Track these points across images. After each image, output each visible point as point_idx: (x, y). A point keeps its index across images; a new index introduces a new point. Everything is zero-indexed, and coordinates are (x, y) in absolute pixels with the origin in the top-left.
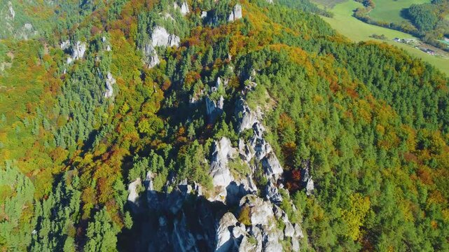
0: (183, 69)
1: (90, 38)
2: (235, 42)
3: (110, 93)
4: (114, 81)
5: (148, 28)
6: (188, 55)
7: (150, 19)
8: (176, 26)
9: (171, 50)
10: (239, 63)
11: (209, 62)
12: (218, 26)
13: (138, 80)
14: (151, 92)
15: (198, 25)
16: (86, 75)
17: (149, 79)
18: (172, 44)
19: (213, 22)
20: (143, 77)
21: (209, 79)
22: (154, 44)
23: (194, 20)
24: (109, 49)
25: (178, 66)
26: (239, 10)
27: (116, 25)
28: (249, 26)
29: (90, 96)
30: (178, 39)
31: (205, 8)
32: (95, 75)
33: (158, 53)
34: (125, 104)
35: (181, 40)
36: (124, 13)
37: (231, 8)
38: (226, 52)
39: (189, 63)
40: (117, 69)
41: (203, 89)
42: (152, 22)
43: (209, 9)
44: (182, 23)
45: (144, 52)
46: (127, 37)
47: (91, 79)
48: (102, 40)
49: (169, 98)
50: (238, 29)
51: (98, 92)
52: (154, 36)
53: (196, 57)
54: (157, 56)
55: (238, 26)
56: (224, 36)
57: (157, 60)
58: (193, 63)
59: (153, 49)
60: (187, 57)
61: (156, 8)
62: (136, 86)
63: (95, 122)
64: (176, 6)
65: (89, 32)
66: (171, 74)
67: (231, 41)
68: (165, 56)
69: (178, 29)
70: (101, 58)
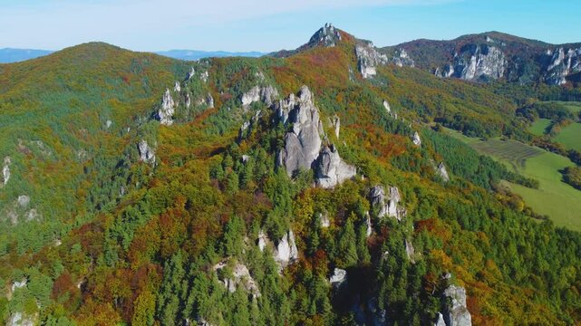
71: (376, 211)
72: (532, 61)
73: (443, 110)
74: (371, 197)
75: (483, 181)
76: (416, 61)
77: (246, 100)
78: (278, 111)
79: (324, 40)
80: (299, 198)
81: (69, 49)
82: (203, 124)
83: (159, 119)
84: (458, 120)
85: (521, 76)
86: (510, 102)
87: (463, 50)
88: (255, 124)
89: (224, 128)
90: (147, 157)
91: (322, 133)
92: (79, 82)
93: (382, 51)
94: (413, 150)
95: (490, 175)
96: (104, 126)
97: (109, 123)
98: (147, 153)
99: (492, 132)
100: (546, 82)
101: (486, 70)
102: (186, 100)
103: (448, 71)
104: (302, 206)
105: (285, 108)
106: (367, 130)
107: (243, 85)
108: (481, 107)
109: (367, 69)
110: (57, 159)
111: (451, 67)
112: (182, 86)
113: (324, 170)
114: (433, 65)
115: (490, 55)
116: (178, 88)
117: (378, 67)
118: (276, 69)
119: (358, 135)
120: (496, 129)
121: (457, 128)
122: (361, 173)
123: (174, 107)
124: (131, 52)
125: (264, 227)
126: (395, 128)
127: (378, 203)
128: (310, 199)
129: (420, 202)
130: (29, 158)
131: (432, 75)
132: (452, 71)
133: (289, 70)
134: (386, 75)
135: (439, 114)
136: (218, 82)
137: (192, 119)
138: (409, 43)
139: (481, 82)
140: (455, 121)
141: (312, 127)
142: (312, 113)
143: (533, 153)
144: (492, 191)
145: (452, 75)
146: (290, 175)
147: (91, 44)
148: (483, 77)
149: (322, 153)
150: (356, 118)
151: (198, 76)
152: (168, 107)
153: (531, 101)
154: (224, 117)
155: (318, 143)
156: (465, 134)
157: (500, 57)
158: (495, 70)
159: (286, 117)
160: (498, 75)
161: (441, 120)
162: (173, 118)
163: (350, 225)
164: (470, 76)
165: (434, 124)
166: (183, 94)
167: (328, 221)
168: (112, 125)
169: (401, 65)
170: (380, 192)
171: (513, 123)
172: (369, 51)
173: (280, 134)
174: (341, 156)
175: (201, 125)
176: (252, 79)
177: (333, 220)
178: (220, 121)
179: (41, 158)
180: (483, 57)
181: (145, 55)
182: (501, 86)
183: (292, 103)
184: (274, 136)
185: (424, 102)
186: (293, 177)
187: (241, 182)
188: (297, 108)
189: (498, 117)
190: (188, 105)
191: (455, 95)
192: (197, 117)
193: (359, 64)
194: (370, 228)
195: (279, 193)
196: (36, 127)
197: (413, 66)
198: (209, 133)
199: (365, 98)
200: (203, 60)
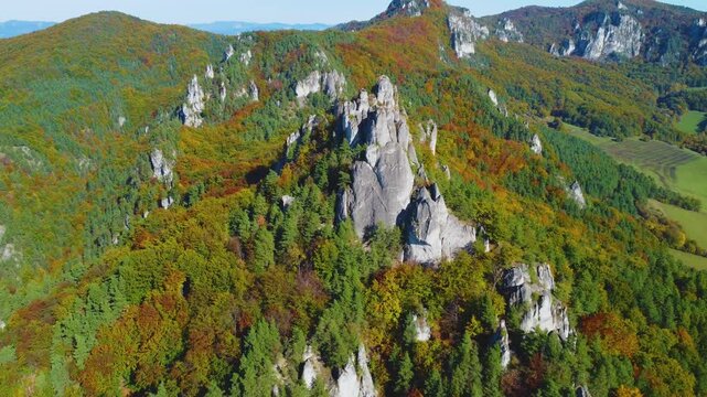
71: (517, 316)
72: (678, 34)
73: (562, 101)
74: (507, 290)
75: (627, 202)
76: (526, 35)
77: (302, 91)
78: (342, 118)
79: (407, 7)
80: (375, 282)
81: (73, 21)
82: (243, 124)
83: (183, 118)
84: (584, 114)
85: (662, 53)
86: (649, 89)
87: (586, 19)
88: (307, 137)
89: (270, 131)
90: (163, 173)
91: (414, 158)
92: (83, 64)
93: (481, 21)
94: (534, 163)
95: (634, 193)
96: (115, 124)
97: (122, 120)
98: (162, 167)
99: (630, 129)
100: (697, 62)
101: (617, 47)
102: (221, 90)
103: (567, 47)
104: (380, 297)
105: (353, 115)
106: (470, 133)
107: (298, 70)
108: (612, 97)
109: (463, 46)
110: (49, 171)
111: (571, 42)
112: (216, 71)
113: (419, 230)
114: (546, 40)
115: (622, 26)
116: (211, 74)
117: (477, 43)
118: (343, 46)
119: (457, 141)
120: (633, 126)
121: (581, 124)
122: (485, 237)
123: (204, 100)
124: (154, 24)
125: (314, 339)
126: (506, 128)
127: (521, 302)
128: (396, 287)
129: (578, 276)
130: (10, 171)
131: (546, 53)
132: (572, 48)
133: (362, 48)
134: (487, 53)
135: (558, 105)
136: (265, 65)
137: (228, 117)
138: (516, 11)
139: (611, 62)
140: (578, 115)
141: (398, 153)
142: (398, 126)
143: (685, 158)
144: (638, 217)
145: (573, 53)
146: (360, 234)
147: (101, 14)
148: (613, 55)
149: (416, 200)
150: (453, 115)
151: (237, 57)
152: (196, 99)
153: (677, 87)
154: (271, 115)
155: (409, 178)
156: (592, 132)
157: (635, 28)
158: (629, 46)
159: (355, 132)
160: (633, 53)
161: (560, 114)
162: (202, 115)
163: (468, 344)
164: (595, 55)
165: (551, 119)
166: (217, 81)
167: (427, 329)
168: (125, 123)
169: (506, 40)
170: (521, 278)
171: (654, 117)
172: (465, 21)
173: (344, 161)
174: (448, 206)
175: (240, 126)
176: (310, 61)
177: (437, 328)
178: (266, 120)
179: (27, 170)
180: (613, 30)
181: (173, 28)
182: (636, 67)
183: (365, 107)
184: (335, 164)
185: (537, 89)
186: (366, 238)
187: (277, 246)
188: (372, 117)
189: (634, 109)
190: (223, 97)
191: (577, 80)
192: (236, 114)
193: (453, 39)
194: (507, 353)
195: (342, 272)
196: (21, 127)
197: (521, 41)
198: (249, 138)
199: (463, 86)
200: (245, 35)
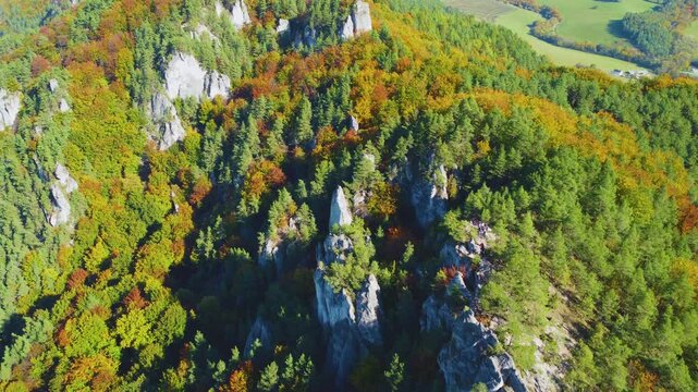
0: (240, 153)
1: (30, 82)
2: (367, 88)
3: (63, 216)
4: (74, 186)
5: (157, 58)
6: (251, 119)
7: (162, 37)
8: (222, 52)
9: (211, 107)
10: (392, 143)
11: (302, 135)
12: (318, 50)
13: (133, 181)
14: (166, 208)
15: (269, 49)
16: (9, 169)
17: (160, 177)
18: (214, 92)
19: (305, 41)
20: (144, 172)
21: (309, 187)
22: (173, 95)
23: (260, 38)
24: (65, 108)
25: (227, 146)
26: (365, 13)
27: (86, 52)
28: (395, 47)
29: (17, 223)
30: (227, 82)
31: (285, 12)
32: (29, 169)
33: (182, 113)
34: (99, 244)
35: (234, 84)
36: (104, 27)
37: (347, 9)
38: (345, 110)
39: (254, 137)
40: (80, 155)
41: (294, 216)
42: (165, 43)
43: (294, 13)
44: (236, 46)
45: (149, 113)
46: (112, 79)
47: (19, 179)
48: (49, 86)
49: (206, 232)
50: (369, 56)
51: (35, 211)
52: (170, 75)
53: (269, 124)
54: (178, 121)
55: (369, 48)
56: (334, 72)
57: (178, 131)
58: (263, 139)
59: (168, 104)
60: (247, 125)
61: (176, 14)
62: (128, 195)
63: (24, 290)
64: (219, 9)
65: (27, 71)
66: (210, 166)
67: (354, 84)
68: (198, 120)
69: (225, 59)
70: (45, 129)
